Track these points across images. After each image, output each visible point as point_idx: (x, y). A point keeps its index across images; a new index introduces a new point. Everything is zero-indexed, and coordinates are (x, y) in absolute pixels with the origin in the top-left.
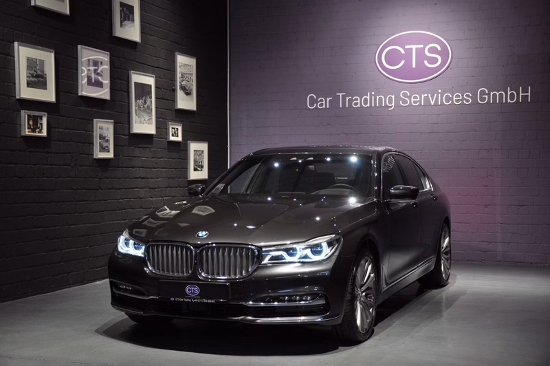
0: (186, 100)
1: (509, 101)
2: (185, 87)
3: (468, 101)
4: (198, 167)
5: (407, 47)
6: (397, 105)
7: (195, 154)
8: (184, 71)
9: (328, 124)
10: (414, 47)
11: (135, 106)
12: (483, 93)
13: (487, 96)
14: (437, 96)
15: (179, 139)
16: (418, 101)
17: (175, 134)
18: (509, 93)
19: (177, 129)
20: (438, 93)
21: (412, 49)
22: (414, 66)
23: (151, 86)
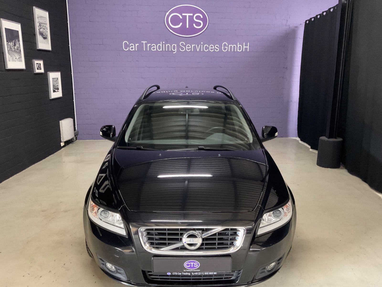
0: (44, 43)
1: (238, 50)
2: (42, 34)
3: (217, 50)
4: (56, 89)
5: (183, 14)
6: (178, 51)
7: (53, 81)
8: (41, 21)
9: (137, 61)
10: (187, 15)
11: (8, 48)
12: (225, 45)
13: (227, 47)
14: (201, 46)
15: (42, 71)
16: (190, 49)
17: (39, 68)
18: (238, 46)
19: (40, 64)
20: (201, 44)
21: (186, 16)
22: (187, 27)
23: (18, 31)
